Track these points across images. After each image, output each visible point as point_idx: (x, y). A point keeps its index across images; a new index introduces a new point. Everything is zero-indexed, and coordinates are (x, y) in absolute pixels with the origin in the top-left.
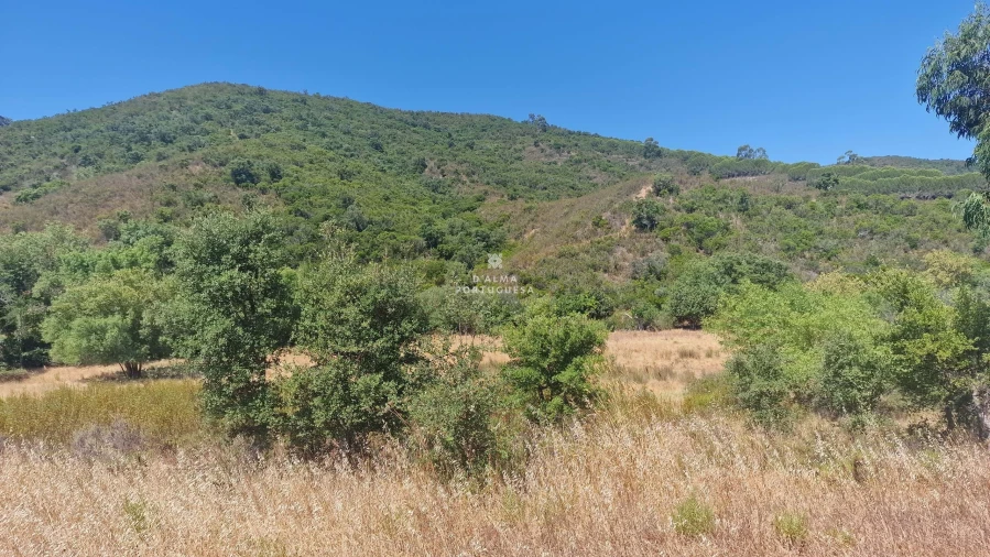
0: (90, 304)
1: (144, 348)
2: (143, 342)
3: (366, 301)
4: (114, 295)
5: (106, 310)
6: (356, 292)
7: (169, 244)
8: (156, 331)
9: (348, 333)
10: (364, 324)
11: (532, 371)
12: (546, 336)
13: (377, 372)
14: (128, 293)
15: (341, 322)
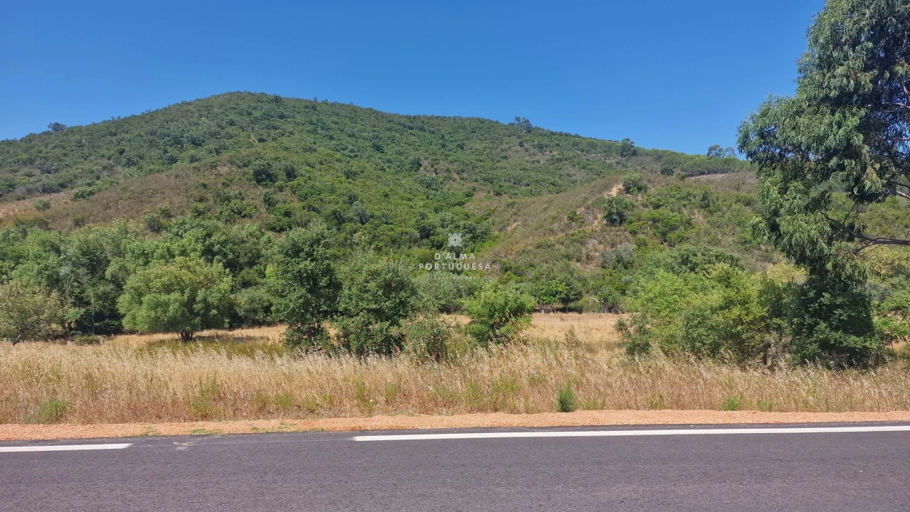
0: (157, 284)
1: (197, 320)
2: (197, 314)
3: (380, 280)
4: (176, 277)
5: (168, 289)
6: (374, 274)
7: (209, 235)
8: (208, 306)
9: (370, 298)
10: (379, 293)
11: (483, 326)
12: (492, 304)
13: (388, 321)
14: (186, 276)
15: (366, 292)
